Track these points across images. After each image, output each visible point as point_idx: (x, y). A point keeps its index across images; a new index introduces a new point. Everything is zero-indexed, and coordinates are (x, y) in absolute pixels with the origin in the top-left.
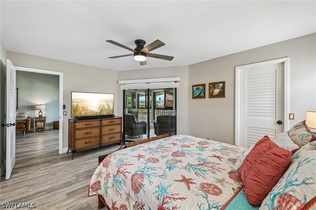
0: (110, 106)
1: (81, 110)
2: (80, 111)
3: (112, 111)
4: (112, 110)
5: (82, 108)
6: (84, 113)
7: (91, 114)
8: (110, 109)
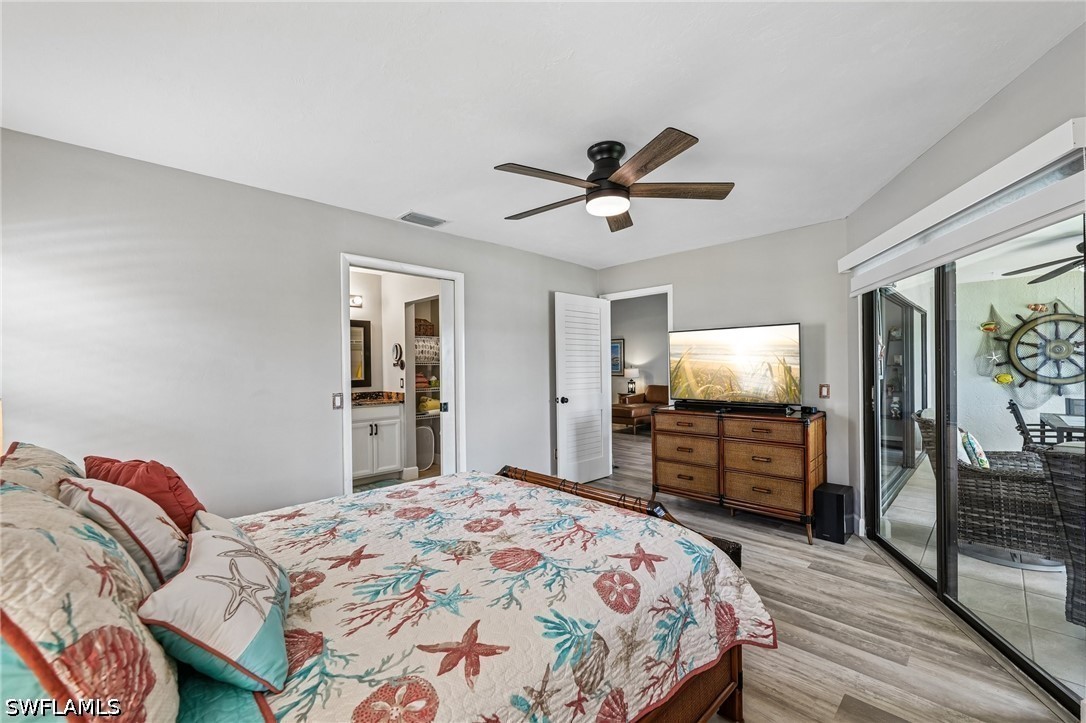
0: (793, 367)
1: (692, 381)
2: (688, 386)
3: (796, 385)
4: (798, 382)
5: (696, 375)
6: (702, 391)
7: (725, 394)
8: (792, 377)
